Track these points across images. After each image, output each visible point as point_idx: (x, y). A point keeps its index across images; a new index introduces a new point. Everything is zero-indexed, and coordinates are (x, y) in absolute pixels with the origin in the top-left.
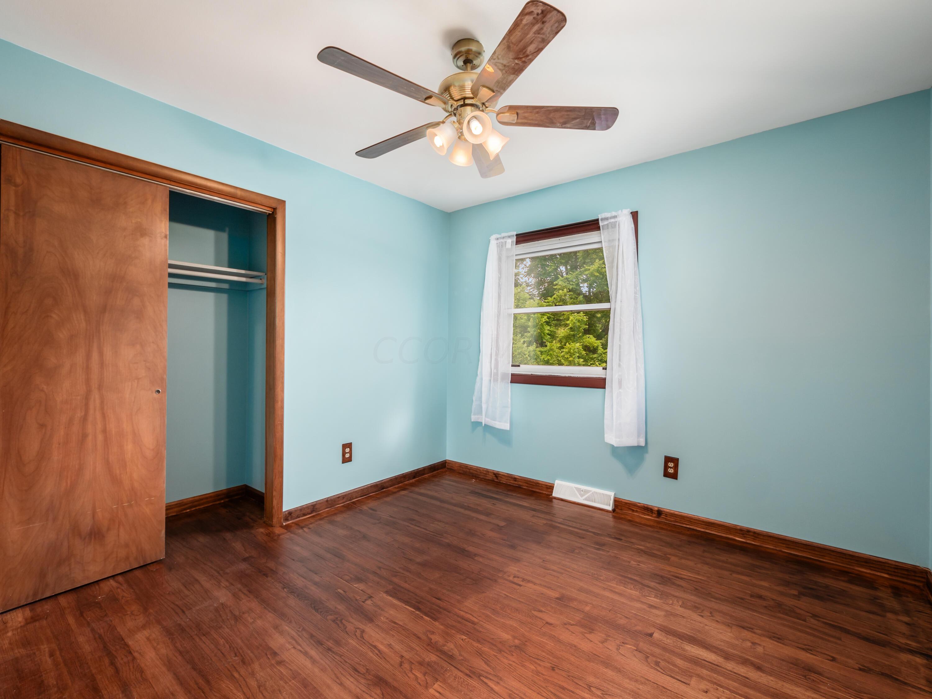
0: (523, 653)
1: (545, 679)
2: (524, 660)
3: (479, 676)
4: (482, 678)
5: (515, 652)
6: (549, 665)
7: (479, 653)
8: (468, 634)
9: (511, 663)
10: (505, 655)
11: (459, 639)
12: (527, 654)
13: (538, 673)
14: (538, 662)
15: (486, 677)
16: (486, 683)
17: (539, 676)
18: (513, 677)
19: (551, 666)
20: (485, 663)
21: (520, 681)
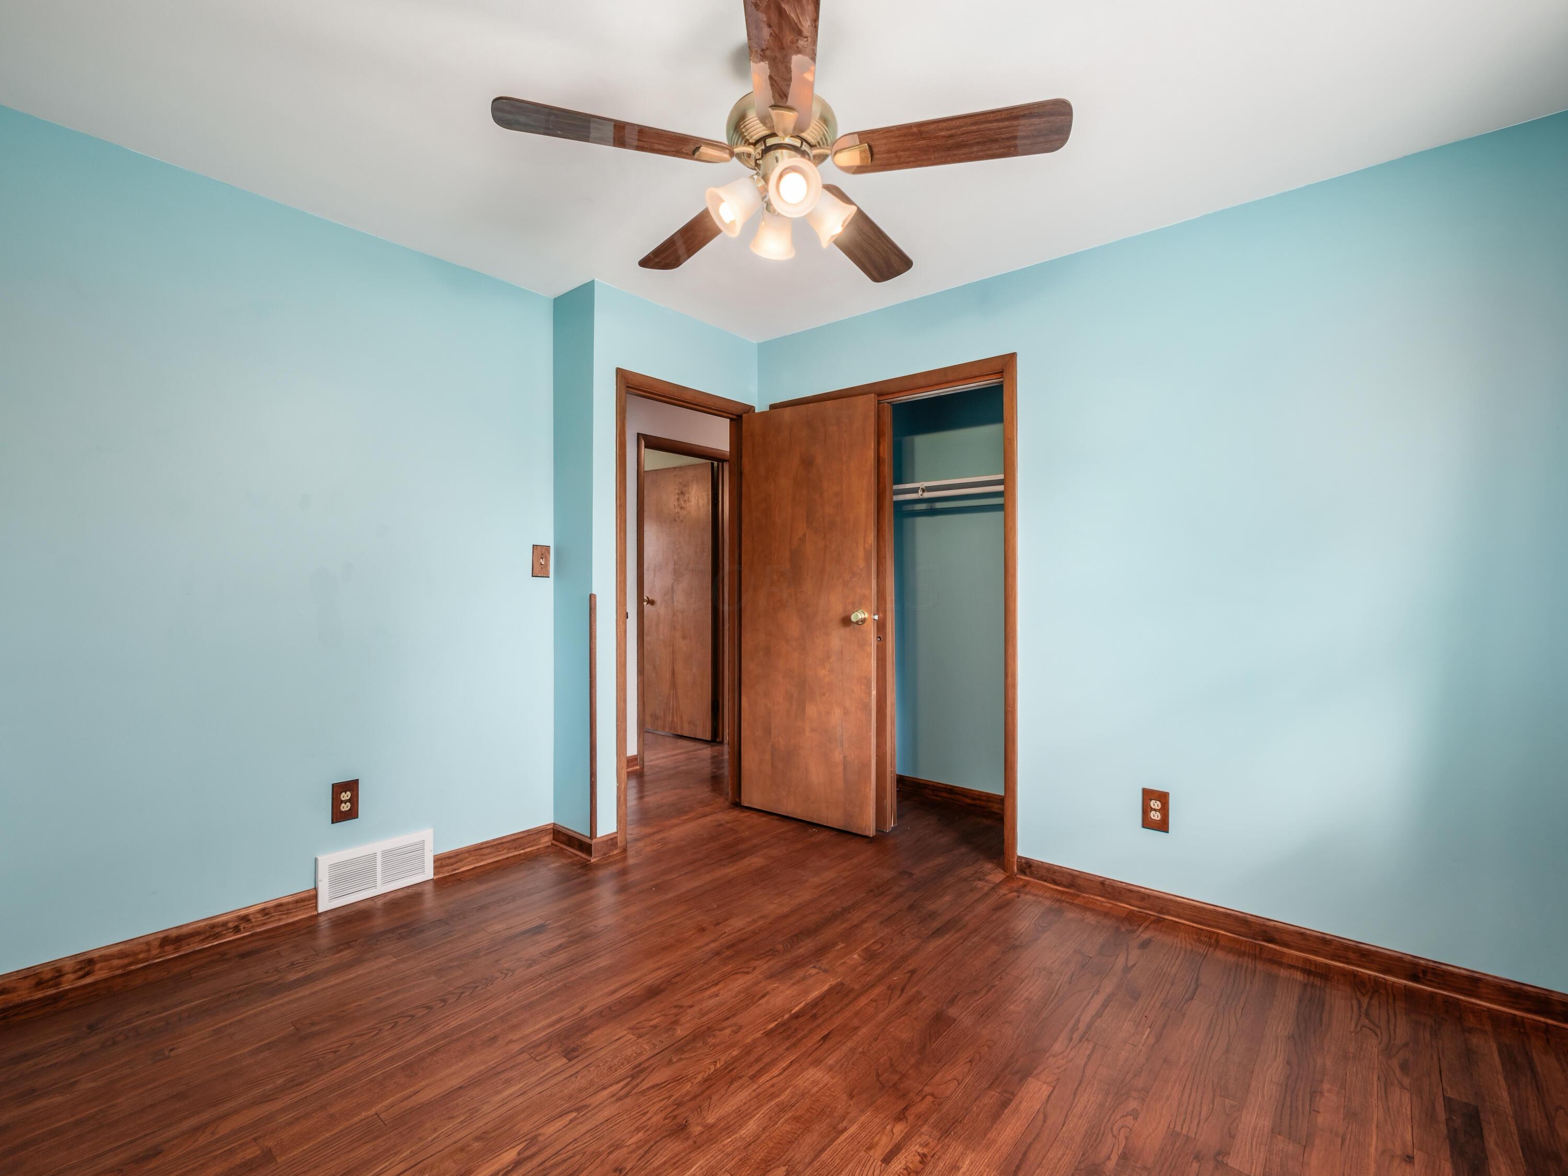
0: (664, 1134)
1: (600, 1154)
2: (649, 1132)
3: (633, 1077)
4: (629, 1079)
5: (672, 1123)
6: (629, 1167)
7: (680, 1079)
8: (726, 1068)
9: (648, 1115)
10: (669, 1110)
11: (719, 1057)
12: (661, 1139)
13: (616, 1147)
14: (641, 1151)
15: (628, 1084)
16: (618, 1083)
17: (609, 1147)
18: (618, 1114)
19: (625, 1168)
20: (657, 1085)
21: (607, 1120)
